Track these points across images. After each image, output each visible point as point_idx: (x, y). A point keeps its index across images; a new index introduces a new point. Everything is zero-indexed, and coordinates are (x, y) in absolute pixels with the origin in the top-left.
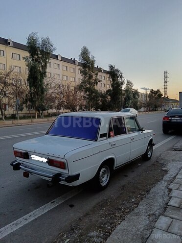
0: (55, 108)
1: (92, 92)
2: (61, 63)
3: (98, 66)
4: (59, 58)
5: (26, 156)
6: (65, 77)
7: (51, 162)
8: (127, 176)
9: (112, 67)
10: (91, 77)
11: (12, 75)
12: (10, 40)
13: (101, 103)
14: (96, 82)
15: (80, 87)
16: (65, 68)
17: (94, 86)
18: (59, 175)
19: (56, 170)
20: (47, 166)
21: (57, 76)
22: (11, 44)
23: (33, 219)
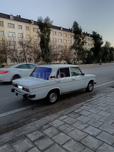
0: (58, 60)
1: (80, 50)
2: (62, 32)
3: (87, 32)
4: (62, 29)
5: (16, 86)
6: (65, 41)
7: (23, 89)
8: (70, 99)
9: (94, 33)
10: (80, 40)
11: (32, 42)
12: (32, 20)
13: (87, 57)
14: (83, 44)
15: (73, 47)
16: (65, 35)
17: (82, 46)
18: (26, 95)
19: (26, 93)
20: (22, 90)
21: (60, 41)
22: (33, 23)
23: (14, 112)
